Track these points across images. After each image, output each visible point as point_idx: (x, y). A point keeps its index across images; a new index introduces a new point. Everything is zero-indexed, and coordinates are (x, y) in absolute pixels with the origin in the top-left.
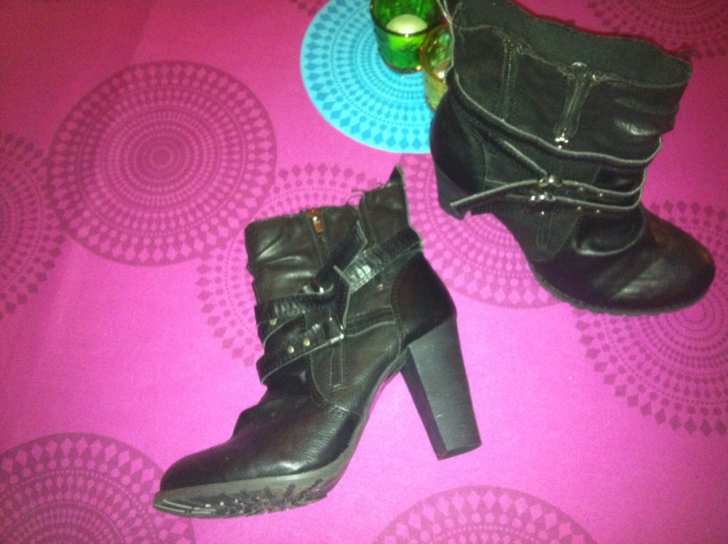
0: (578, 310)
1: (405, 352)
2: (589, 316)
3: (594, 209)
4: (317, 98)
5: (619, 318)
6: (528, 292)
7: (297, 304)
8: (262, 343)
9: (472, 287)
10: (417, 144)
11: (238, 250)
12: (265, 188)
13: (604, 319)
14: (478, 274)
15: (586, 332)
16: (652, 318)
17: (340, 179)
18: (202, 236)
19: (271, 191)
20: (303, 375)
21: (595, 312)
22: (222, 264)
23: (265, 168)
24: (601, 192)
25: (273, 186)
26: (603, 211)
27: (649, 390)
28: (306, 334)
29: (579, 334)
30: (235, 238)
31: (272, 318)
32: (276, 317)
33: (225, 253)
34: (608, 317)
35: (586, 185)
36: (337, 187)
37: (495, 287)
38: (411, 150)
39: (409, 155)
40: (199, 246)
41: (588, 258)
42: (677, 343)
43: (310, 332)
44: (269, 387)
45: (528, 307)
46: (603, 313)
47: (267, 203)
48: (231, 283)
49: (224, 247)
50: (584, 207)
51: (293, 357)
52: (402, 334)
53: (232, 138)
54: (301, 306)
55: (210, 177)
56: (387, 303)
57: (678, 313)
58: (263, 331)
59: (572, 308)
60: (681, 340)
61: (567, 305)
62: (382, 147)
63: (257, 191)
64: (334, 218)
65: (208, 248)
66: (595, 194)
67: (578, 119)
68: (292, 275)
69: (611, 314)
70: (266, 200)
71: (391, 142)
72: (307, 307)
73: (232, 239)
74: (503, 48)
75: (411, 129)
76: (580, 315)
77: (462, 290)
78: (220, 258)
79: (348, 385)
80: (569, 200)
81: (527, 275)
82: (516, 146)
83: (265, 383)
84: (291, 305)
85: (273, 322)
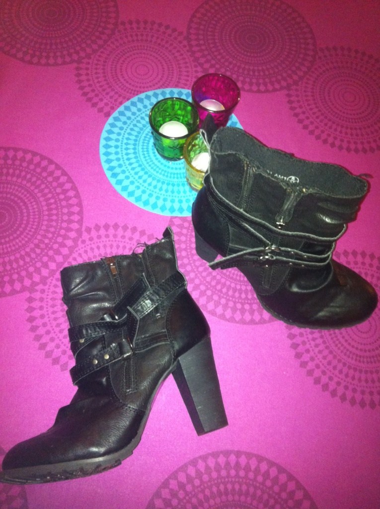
0: (289, 325)
1: (175, 363)
2: (296, 330)
3: (300, 265)
4: (111, 177)
5: (316, 331)
6: (256, 313)
7: (99, 328)
8: (74, 355)
9: (219, 310)
10: (181, 210)
11: (56, 286)
12: (75, 240)
13: (306, 332)
14: (223, 301)
15: (294, 341)
16: (337, 331)
17: (128, 233)
18: (30, 276)
19: (79, 242)
20: (104, 380)
21: (300, 327)
22: (44, 296)
23: (75, 226)
24: (306, 255)
25: (81, 239)
26: (306, 265)
27: (336, 379)
28: (106, 350)
29: (289, 342)
30: (53, 277)
31: (82, 338)
32: (84, 338)
33: (46, 287)
34: (308, 330)
35: (295, 251)
36: (127, 240)
37: (234, 310)
38: (177, 214)
39: (176, 217)
40: (27, 282)
41: (296, 293)
42: (353, 347)
43: (109, 349)
44: (79, 387)
45: (256, 323)
46: (305, 328)
47: (77, 251)
48: (51, 310)
49: (45, 284)
50: (294, 263)
51: (97, 368)
52: (174, 350)
53: (51, 204)
54: (102, 330)
55: (35, 233)
56: (164, 329)
57: (353, 327)
58: (74, 347)
59: (285, 324)
60: (356, 345)
61: (282, 322)
62: (157, 211)
63: (69, 243)
64: (125, 263)
65: (34, 284)
66: (301, 256)
67: (292, 212)
68: (95, 305)
69: (310, 328)
70: (76, 249)
71: (163, 208)
72: (106, 330)
73: (51, 278)
74: (244, 166)
75: (177, 200)
76: (290, 329)
77: (213, 313)
78: (43, 291)
79: (136, 389)
80: (285, 259)
81: (255, 301)
82: (250, 226)
83: (76, 384)
84: (95, 329)
85: (82, 341)
